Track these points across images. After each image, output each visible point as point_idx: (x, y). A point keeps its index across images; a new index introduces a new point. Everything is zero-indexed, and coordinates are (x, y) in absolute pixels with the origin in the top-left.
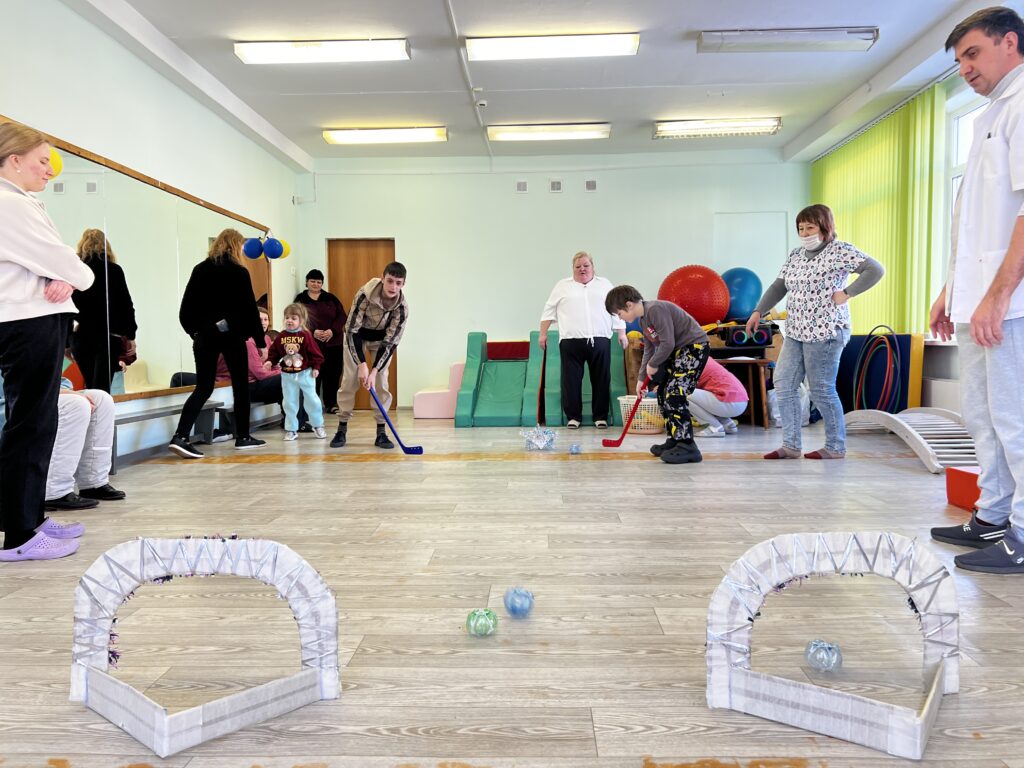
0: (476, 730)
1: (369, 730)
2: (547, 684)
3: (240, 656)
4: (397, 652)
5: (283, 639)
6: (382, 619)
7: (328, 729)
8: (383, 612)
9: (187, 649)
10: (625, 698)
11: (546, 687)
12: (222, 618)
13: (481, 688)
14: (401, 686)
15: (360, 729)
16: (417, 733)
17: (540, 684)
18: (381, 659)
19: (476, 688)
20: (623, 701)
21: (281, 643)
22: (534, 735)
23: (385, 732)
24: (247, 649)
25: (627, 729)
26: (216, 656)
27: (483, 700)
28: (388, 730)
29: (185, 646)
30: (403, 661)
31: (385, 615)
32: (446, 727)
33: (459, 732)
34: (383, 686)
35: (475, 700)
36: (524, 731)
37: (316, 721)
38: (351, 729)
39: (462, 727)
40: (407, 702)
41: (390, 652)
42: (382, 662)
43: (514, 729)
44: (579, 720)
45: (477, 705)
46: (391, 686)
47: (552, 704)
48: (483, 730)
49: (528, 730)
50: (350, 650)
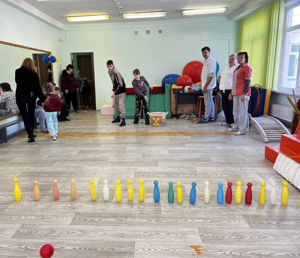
0: (102, 249)
2: (124, 232)
3: (41, 220)
4: (84, 220)
5: (53, 214)
8: (82, 204)
9: (27, 217)
10: (145, 238)
11: (124, 234)
12: (36, 206)
13: (106, 234)
14: (84, 233)
15: (71, 248)
16: (86, 250)
17: (123, 232)
18: (79, 222)
19: (104, 234)
20: (144, 239)
21: (52, 216)
22: (118, 251)
24: (43, 218)
25: (143, 250)
26: (34, 220)
27: (105, 238)
28: (79, 248)
29: (26, 216)
30: (85, 223)
31: (82, 205)
32: (95, 248)
33: (98, 250)
34: (79, 232)
35: (103, 238)
36: (115, 250)
37: (60, 245)
38: (69, 248)
39: (98, 248)
40: (85, 238)
41: (82, 219)
42: (80, 223)
43: (113, 249)
44: (131, 246)
45: (104, 240)
46: (81, 232)
47: (124, 240)
48: (104, 249)
49: (116, 249)
50: (71, 219)
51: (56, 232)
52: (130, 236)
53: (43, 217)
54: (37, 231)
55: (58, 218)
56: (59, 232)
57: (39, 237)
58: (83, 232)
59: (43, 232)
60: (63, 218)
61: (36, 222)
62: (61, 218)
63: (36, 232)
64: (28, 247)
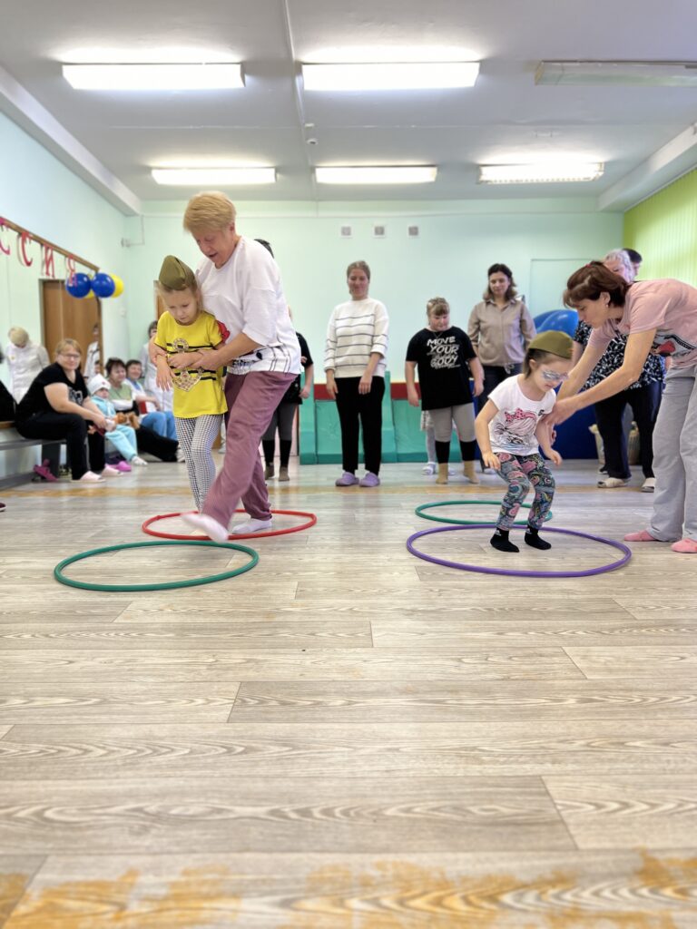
0: (408, 810)
1: (273, 813)
2: (476, 744)
3: (95, 710)
4: (283, 704)
5: (144, 688)
6: (257, 662)
7: (220, 811)
8: (258, 654)
9: (32, 701)
10: (576, 762)
11: (474, 749)
12: (71, 662)
13: (397, 750)
14: (299, 749)
15: (261, 811)
16: (334, 816)
17: (466, 743)
18: (267, 712)
19: (389, 750)
20: (576, 767)
21: (144, 693)
22: (484, 817)
23: (294, 816)
24: (104, 702)
25: (599, 806)
26: (68, 710)
27: (404, 766)
28: (297, 811)
30: (293, 715)
31: (260, 657)
32: (370, 806)
34: (277, 749)
36: (469, 812)
37: (202, 800)
38: (249, 811)
39: (389, 806)
41: (274, 703)
42: (269, 716)
44: (531, 794)
45: (397, 774)
46: (287, 749)
47: (490, 771)
48: (417, 810)
49: (475, 810)
50: (227, 701)
51: (173, 750)
52: (504, 756)
53: (105, 700)
54: (85, 746)
55: (170, 702)
56: (187, 751)
57: (96, 770)
58: (295, 748)
59: (113, 751)
60: (192, 701)
61: (76, 717)
62: (185, 701)
63: (79, 752)
64: (49, 814)
